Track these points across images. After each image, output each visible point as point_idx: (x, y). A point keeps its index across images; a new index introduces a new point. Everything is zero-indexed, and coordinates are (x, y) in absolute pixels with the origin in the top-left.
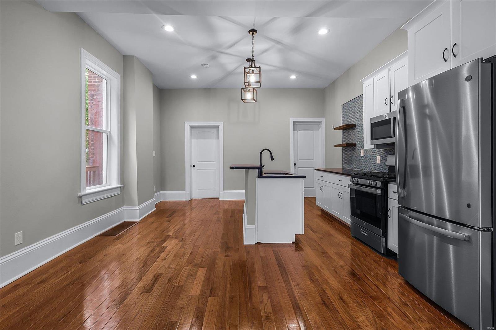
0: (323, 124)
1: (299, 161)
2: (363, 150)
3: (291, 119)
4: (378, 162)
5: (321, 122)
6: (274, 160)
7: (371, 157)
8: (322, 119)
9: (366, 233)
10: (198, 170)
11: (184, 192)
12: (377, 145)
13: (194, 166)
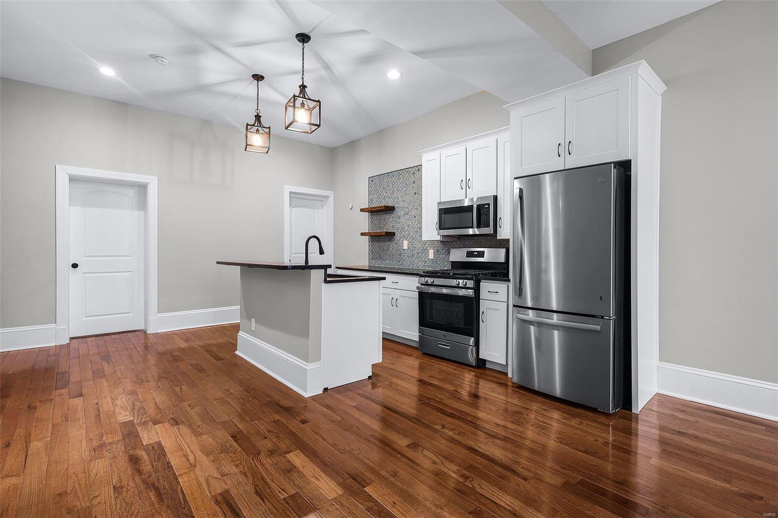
0: (331, 200)
1: (294, 255)
2: (407, 241)
3: (286, 187)
4: (431, 256)
5: (327, 197)
6: (324, 253)
7: (420, 250)
8: (330, 194)
9: (449, 346)
10: (86, 275)
11: (53, 326)
12: (442, 236)
13: (75, 266)
